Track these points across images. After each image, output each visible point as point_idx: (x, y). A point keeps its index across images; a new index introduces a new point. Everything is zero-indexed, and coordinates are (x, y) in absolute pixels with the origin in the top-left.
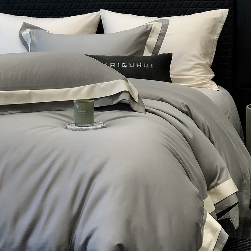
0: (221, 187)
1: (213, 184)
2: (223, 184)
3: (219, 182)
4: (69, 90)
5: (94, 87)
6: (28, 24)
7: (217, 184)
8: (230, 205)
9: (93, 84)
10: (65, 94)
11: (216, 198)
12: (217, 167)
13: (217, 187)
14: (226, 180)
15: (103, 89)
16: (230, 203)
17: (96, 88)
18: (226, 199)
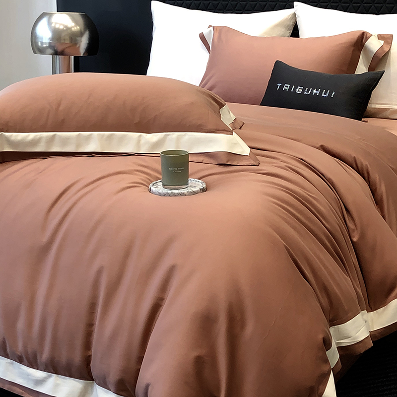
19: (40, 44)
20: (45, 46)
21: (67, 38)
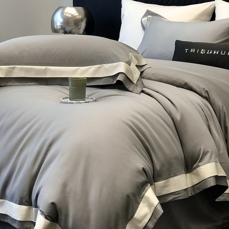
0: (201, 169)
1: (195, 165)
2: (204, 166)
3: (200, 164)
4: (79, 68)
5: (101, 67)
6: (150, 11)
7: (198, 166)
8: (206, 187)
9: (100, 64)
10: (75, 71)
11: (197, 179)
12: (200, 150)
13: (198, 169)
14: (207, 164)
15: (107, 70)
16: (206, 185)
17: (102, 69)
18: (203, 181)
19: (56, 27)
20: (59, 28)
21: (73, 22)
